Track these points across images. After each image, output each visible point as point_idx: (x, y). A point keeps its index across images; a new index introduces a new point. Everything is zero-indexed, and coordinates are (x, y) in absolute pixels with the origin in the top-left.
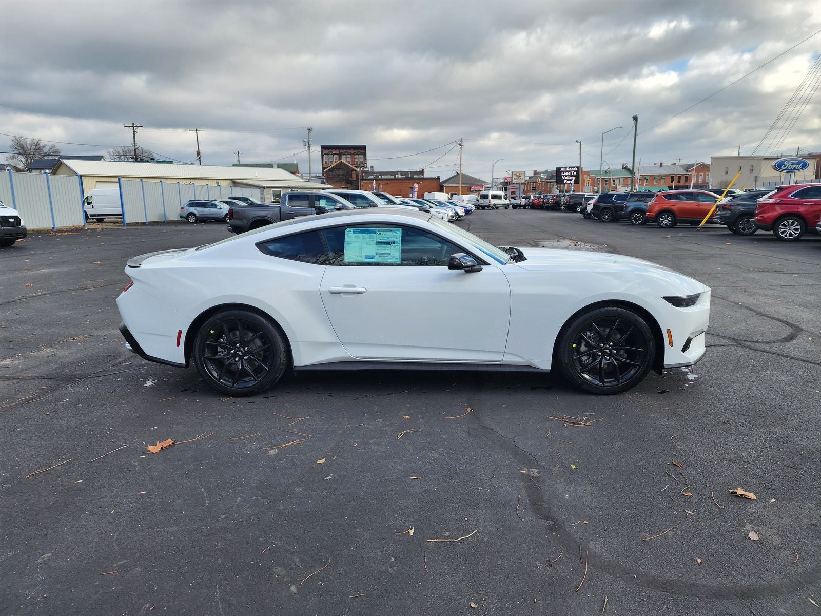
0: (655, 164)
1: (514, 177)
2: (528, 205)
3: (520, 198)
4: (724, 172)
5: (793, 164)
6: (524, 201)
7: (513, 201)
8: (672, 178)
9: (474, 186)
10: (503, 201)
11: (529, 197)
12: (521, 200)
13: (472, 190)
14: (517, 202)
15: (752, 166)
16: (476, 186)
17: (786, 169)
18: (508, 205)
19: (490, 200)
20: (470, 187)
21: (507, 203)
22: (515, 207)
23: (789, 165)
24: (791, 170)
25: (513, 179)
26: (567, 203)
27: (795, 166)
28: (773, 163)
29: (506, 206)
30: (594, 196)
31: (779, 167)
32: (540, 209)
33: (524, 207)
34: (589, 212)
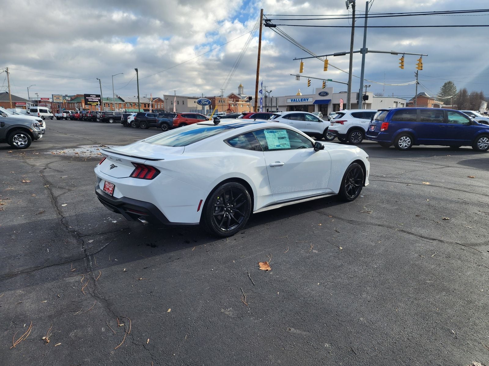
0: (134, 96)
1: (54, 98)
2: (69, 118)
3: (62, 113)
4: (171, 104)
5: (205, 101)
6: (65, 115)
7: (57, 115)
8: (145, 105)
9: (18, 103)
10: (48, 114)
11: (69, 112)
12: (63, 114)
13: (16, 105)
14: (60, 115)
15: (183, 101)
16: (20, 103)
17: (203, 104)
18: (53, 117)
19: (39, 113)
20: (15, 103)
21: (52, 115)
22: (59, 118)
23: (203, 102)
24: (204, 104)
25: (54, 100)
26: (103, 117)
27: (206, 103)
28: (197, 100)
29: (51, 118)
30: (131, 114)
31: (199, 102)
32: (78, 120)
33: (66, 118)
34: (129, 123)
